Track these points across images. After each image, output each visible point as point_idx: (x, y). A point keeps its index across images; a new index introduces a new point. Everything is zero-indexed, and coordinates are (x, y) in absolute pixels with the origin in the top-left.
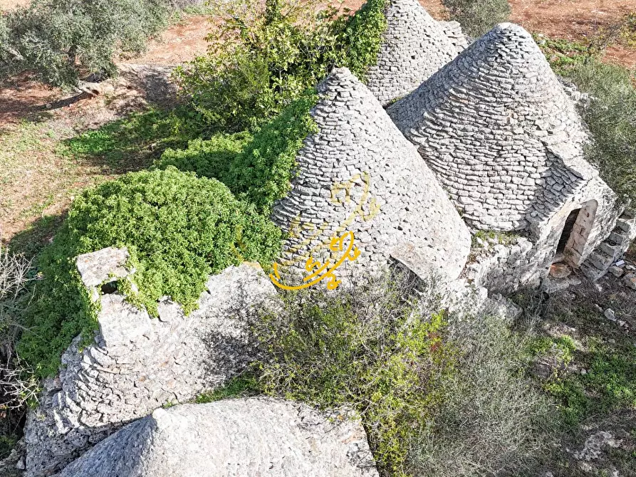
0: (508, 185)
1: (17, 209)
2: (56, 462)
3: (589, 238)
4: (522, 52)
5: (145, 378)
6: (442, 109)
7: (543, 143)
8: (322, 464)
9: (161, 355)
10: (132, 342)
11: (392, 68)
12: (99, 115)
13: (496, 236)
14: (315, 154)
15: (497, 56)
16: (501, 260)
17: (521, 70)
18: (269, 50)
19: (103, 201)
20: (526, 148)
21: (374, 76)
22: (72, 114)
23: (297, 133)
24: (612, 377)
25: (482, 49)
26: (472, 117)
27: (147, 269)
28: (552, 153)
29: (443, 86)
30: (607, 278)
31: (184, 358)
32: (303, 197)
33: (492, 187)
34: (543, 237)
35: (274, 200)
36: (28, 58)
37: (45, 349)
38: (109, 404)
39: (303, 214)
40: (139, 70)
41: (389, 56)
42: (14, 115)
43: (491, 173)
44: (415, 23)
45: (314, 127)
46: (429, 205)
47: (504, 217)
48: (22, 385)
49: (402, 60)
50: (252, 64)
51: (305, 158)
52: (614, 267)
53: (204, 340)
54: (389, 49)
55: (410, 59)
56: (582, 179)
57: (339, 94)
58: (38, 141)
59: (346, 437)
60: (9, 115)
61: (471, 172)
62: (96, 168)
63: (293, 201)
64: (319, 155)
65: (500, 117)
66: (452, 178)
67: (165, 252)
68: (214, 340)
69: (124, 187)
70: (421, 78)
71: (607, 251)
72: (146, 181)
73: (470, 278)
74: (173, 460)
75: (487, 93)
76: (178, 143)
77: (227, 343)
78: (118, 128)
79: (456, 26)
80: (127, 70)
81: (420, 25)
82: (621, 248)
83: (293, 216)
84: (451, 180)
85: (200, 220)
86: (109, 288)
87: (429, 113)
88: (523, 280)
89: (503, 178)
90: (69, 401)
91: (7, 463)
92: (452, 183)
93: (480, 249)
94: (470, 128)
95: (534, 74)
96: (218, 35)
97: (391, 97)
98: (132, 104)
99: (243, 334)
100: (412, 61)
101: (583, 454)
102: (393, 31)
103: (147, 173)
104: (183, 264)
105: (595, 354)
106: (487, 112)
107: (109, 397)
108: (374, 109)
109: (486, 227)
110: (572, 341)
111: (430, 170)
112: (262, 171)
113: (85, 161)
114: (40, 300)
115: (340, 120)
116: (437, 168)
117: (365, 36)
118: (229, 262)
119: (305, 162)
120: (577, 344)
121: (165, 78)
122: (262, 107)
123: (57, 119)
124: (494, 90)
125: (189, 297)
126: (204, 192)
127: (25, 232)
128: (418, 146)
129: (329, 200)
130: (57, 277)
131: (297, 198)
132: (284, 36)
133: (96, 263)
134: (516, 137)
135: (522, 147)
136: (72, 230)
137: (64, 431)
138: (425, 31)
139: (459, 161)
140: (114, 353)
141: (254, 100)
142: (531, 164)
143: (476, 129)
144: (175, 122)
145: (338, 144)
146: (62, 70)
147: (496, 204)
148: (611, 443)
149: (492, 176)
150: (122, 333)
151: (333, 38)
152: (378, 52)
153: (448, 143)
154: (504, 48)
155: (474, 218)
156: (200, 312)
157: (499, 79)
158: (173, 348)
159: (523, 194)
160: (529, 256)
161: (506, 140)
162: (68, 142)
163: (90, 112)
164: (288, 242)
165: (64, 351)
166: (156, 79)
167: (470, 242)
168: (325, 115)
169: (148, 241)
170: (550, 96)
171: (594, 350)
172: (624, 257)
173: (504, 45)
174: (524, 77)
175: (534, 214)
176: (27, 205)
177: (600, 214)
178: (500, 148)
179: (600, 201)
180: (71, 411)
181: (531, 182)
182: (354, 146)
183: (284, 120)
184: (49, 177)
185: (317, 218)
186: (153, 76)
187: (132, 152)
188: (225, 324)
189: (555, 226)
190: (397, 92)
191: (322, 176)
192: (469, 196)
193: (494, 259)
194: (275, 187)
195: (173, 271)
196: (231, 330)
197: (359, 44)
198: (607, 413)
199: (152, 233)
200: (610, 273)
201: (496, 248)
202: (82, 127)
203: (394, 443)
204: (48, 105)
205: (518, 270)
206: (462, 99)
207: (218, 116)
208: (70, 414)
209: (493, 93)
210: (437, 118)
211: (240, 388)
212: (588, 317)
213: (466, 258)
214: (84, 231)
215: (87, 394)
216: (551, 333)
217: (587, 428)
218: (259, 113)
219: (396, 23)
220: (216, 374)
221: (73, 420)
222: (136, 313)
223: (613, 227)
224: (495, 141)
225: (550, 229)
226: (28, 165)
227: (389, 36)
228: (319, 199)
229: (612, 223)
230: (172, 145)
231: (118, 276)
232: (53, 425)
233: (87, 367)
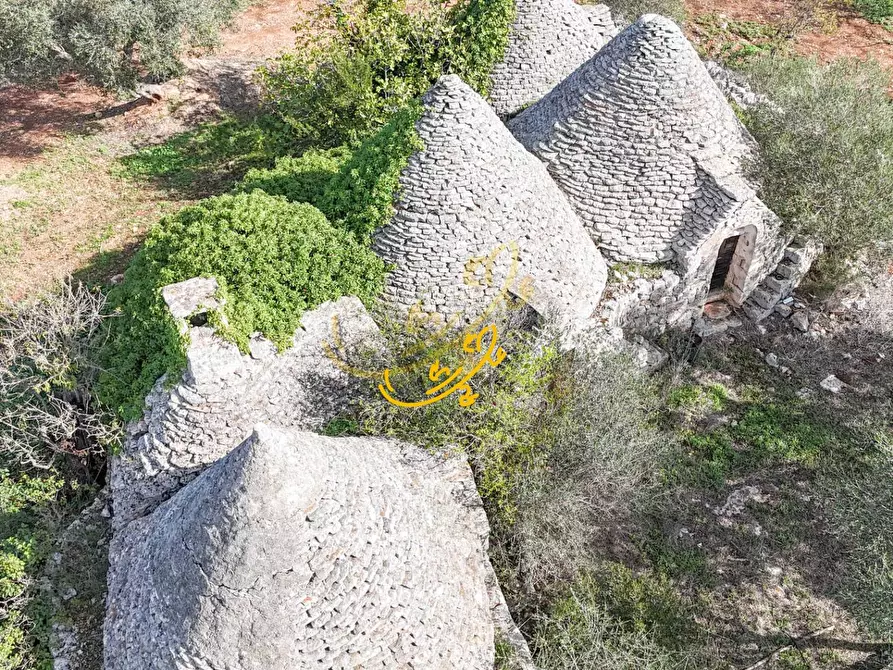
0: (652, 209)
1: (69, 244)
2: (147, 505)
3: (750, 270)
4: (669, 50)
5: (237, 417)
6: (575, 119)
7: (693, 158)
8: (424, 498)
9: (254, 395)
10: (223, 380)
11: (524, 66)
12: (162, 126)
13: (637, 269)
14: (421, 174)
15: (639, 54)
16: (643, 297)
17: (667, 71)
18: (371, 45)
19: (184, 230)
20: (673, 165)
21: (500, 76)
22: (128, 125)
23: (400, 151)
24: (766, 428)
25: (622, 46)
26: (610, 128)
27: (237, 302)
28: (703, 170)
29: (577, 90)
30: (773, 318)
31: (278, 399)
32: (407, 223)
33: (633, 211)
34: (692, 269)
35: (376, 227)
36: (78, 58)
37: (125, 392)
38: (200, 444)
39: (408, 243)
40: (210, 67)
41: (519, 51)
42: (55, 126)
43: (632, 194)
44: (551, 9)
45: (420, 144)
46: (555, 232)
47: (646, 247)
48: (103, 428)
49: (534, 56)
50: (350, 64)
51: (409, 179)
52: (782, 306)
53: (299, 380)
54: (518, 42)
55: (545, 54)
56: (735, 201)
57: (447, 105)
58: (88, 159)
59: (451, 474)
60: (50, 127)
61: (609, 194)
62: (161, 192)
63: (396, 228)
64: (425, 175)
65: (642, 128)
66: (586, 201)
67: (254, 285)
68: (310, 380)
69: (207, 213)
70: (558, 78)
71: (773, 286)
72: (231, 207)
73: (604, 317)
74: (273, 471)
75: (627, 100)
76: (261, 160)
77: (325, 384)
78: (186, 142)
79: (603, 11)
80: (195, 68)
81: (557, 11)
82: (790, 282)
83: (397, 245)
84: (585, 204)
85: (292, 250)
86: (199, 320)
87: (560, 123)
88: (671, 320)
89: (646, 201)
90: (156, 442)
91: (91, 511)
92: (586, 207)
93: (617, 284)
94: (608, 141)
95: (682, 76)
96: (308, 25)
97: (522, 102)
98: (203, 111)
99: (342, 374)
100: (548, 56)
101: (723, 510)
102: (523, 20)
103: (231, 197)
104: (274, 299)
105: (750, 404)
106: (627, 122)
107: (200, 437)
108: (487, 122)
109: (625, 259)
110: (725, 389)
111: (560, 192)
112: (361, 194)
113: (147, 183)
114: (117, 341)
115: (448, 135)
116: (569, 189)
117: (490, 26)
118: (325, 297)
119: (410, 183)
120: (729, 393)
121: (243, 78)
122: (364, 116)
123: (110, 131)
124: (635, 96)
125: (282, 334)
126: (296, 218)
127: (82, 270)
128: (548, 163)
129: (438, 227)
130: (135, 313)
131: (400, 225)
132: (389, 29)
133: (184, 293)
134: (661, 151)
135: (667, 164)
136: (150, 262)
137: (153, 473)
138: (563, 19)
139: (595, 180)
140: (204, 391)
141: (353, 107)
142: (678, 184)
143: (615, 142)
144: (257, 135)
145: (446, 163)
146: (119, 71)
147: (637, 231)
148: (757, 498)
149: (633, 198)
150: (212, 370)
151: (450, 30)
152: (505, 45)
153: (582, 160)
154: (647, 45)
155: (612, 248)
156: (295, 350)
157: (641, 82)
158: (266, 387)
159: (669, 219)
160: (677, 291)
161: (649, 155)
162: (125, 160)
163: (151, 122)
164: (392, 275)
165: (147, 392)
166: (232, 79)
167: (606, 277)
168: (432, 130)
169: (236, 272)
170: (703, 102)
171: (750, 399)
172: (794, 294)
173: (648, 41)
174: (671, 79)
175: (681, 242)
176: (81, 239)
177: (762, 241)
178: (642, 165)
179: (760, 227)
180: (159, 452)
181: (679, 205)
182: (465, 165)
183: (386, 135)
184: (105, 204)
185: (424, 247)
186: (227, 75)
187: (205, 172)
188: (322, 363)
189: (706, 256)
190: (530, 96)
191: (429, 199)
192: (607, 223)
193: (634, 296)
194: (376, 213)
195: (264, 305)
196: (329, 370)
197: (481, 36)
198: (756, 467)
199: (240, 262)
200: (776, 313)
201: (637, 283)
202: (141, 141)
203: (501, 480)
204: (97, 114)
205: (663, 309)
206: (599, 106)
207: (311, 128)
208: (158, 456)
209: (635, 100)
210: (570, 130)
211: (340, 430)
212: (746, 364)
213: (600, 293)
214: (164, 262)
215: (176, 434)
216: (701, 381)
217: (731, 483)
218: (360, 124)
219: (526, 9)
220: (313, 416)
221: (163, 461)
222: (227, 348)
223: (780, 257)
224: (637, 157)
225: (700, 260)
226: (78, 189)
227: (519, 26)
228: (425, 225)
229: (778, 254)
230: (253, 163)
231: (208, 307)
232: (141, 468)
233: (175, 407)
